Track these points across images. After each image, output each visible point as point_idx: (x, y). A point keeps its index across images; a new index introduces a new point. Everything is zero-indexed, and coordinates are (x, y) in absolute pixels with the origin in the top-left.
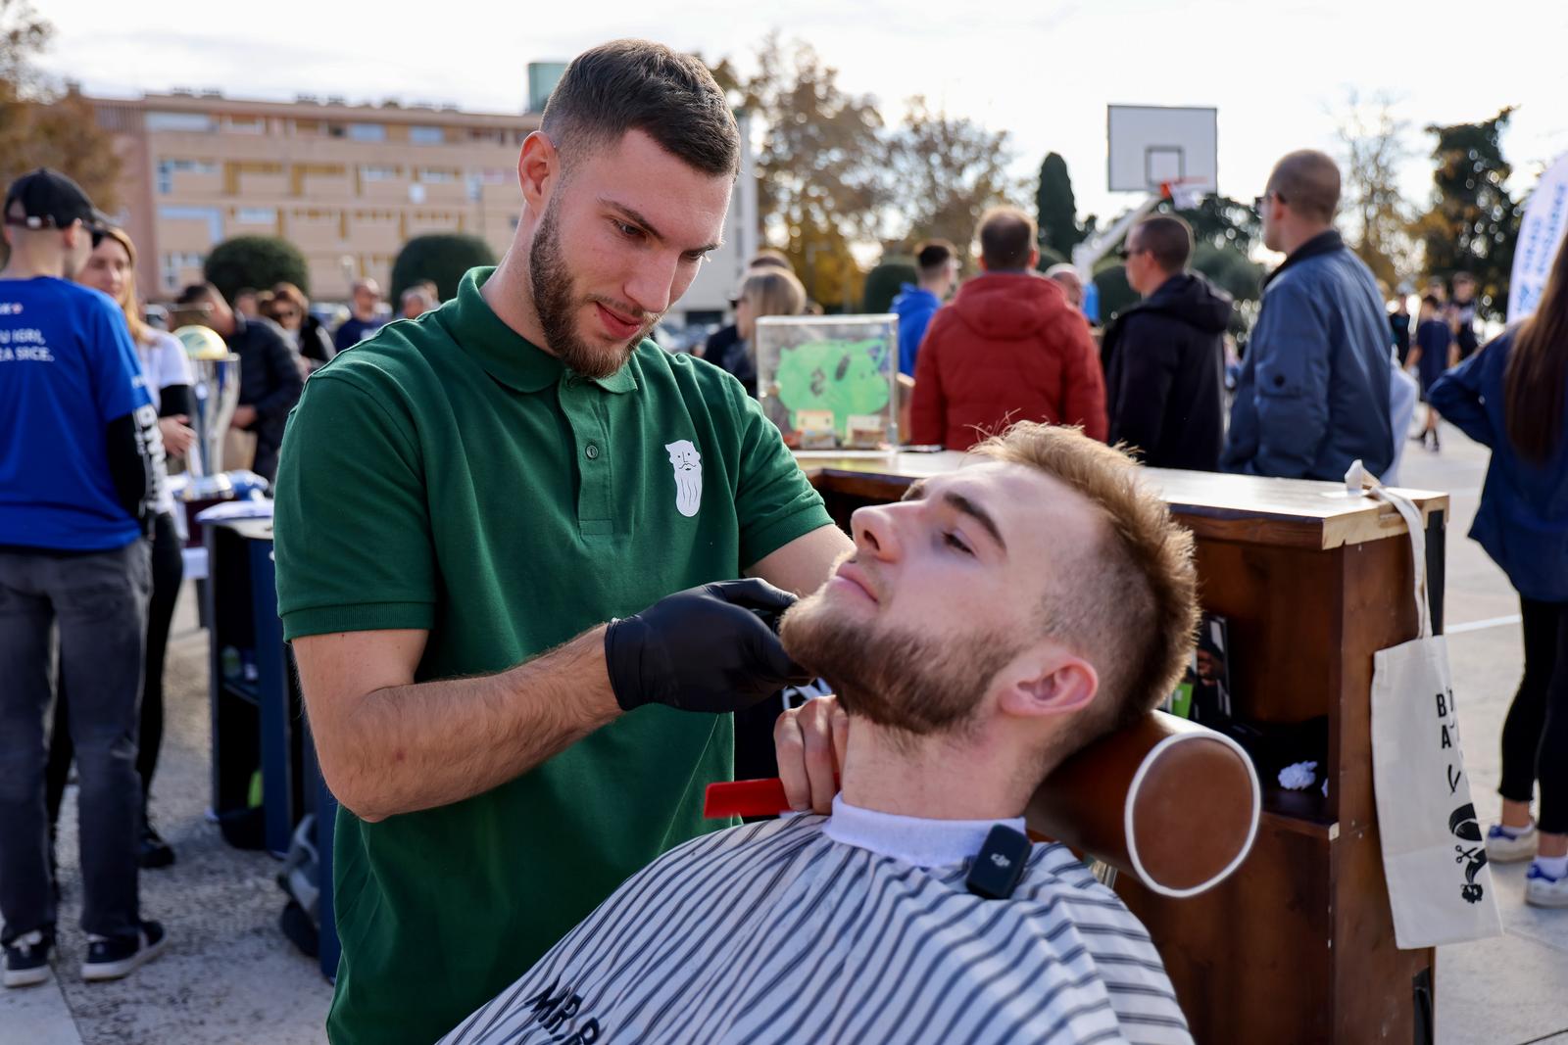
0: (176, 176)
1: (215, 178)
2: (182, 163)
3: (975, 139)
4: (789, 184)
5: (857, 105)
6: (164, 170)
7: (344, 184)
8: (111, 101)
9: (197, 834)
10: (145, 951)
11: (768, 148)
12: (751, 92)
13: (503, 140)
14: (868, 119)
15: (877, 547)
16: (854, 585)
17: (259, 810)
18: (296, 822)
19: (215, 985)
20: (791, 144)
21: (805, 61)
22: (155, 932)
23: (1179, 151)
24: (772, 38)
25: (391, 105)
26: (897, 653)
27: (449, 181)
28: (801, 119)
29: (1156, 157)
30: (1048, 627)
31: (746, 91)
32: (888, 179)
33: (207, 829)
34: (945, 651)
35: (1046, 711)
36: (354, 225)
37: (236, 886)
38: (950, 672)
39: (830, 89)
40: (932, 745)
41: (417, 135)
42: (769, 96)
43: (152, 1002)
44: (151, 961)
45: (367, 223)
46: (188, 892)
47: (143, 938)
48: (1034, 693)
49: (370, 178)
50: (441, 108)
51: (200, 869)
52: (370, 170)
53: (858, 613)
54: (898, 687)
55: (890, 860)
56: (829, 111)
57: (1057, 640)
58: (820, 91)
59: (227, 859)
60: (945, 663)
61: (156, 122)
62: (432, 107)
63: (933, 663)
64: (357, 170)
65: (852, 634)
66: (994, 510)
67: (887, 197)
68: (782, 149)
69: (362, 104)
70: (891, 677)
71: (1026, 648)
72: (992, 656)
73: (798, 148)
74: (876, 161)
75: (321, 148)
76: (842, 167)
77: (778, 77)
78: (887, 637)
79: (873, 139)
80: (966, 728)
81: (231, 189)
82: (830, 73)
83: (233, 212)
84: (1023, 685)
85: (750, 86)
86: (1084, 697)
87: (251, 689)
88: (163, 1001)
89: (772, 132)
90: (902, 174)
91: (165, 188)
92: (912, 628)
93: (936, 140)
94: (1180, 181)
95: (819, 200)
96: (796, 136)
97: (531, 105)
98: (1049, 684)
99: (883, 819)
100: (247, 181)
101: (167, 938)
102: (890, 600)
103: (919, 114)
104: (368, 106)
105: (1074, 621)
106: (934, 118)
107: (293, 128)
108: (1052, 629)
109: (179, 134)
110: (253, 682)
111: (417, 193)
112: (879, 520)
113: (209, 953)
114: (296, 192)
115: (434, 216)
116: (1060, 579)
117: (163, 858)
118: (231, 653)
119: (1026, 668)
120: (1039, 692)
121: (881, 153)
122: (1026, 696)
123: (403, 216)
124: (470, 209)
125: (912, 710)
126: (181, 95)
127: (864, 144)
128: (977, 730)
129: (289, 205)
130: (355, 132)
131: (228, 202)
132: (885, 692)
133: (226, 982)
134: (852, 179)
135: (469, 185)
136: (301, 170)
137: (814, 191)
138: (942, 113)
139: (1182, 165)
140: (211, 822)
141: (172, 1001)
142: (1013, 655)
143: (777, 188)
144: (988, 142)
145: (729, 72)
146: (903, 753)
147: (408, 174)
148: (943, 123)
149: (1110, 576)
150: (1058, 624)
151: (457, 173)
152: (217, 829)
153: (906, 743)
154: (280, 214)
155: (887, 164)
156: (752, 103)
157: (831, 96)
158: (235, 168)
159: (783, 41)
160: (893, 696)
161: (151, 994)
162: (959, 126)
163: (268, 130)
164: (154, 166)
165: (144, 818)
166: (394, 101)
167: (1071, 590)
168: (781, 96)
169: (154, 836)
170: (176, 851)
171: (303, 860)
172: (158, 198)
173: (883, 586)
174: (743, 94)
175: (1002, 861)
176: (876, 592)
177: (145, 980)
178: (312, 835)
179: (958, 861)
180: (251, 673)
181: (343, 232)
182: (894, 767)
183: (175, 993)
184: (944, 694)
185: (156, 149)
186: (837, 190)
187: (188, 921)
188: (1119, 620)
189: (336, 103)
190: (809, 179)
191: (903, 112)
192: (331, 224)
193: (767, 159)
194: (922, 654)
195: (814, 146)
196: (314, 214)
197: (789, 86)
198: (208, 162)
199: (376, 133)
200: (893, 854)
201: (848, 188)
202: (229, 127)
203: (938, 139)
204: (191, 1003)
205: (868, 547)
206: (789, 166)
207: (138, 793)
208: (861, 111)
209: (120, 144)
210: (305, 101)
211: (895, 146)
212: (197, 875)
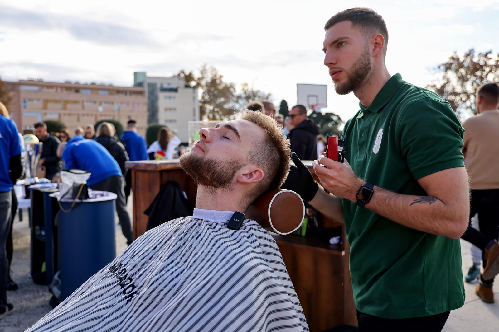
0: (28, 104)
1: (40, 104)
2: (30, 100)
3: (261, 96)
4: (209, 107)
5: (228, 86)
6: (25, 102)
7: (79, 106)
8: (9, 82)
9: (26, 281)
10: (7, 312)
11: (203, 97)
12: (198, 82)
13: (126, 94)
14: (232, 90)
15: (206, 139)
16: (198, 148)
17: (45, 273)
18: (55, 273)
19: (29, 321)
20: (210, 96)
21: (214, 73)
22: (11, 307)
23: (316, 96)
24: (204, 67)
25: (93, 84)
26: (210, 165)
27: (110, 106)
28: (212, 89)
29: (311, 98)
30: (251, 160)
31: (197, 81)
32: (237, 106)
33: (29, 280)
34: (223, 165)
35: (250, 181)
36: (82, 118)
37: (36, 294)
38: (224, 170)
39: (221, 82)
40: (219, 191)
41: (101, 92)
42: (203, 83)
43: (9, 326)
44: (9, 315)
45: (85, 118)
46: (22, 296)
47: (7, 308)
48: (247, 177)
49: (87, 105)
50: (108, 85)
51: (26, 291)
52: (87, 102)
53: (200, 155)
54: (210, 174)
55: (208, 221)
56: (221, 87)
57: (253, 163)
58: (218, 82)
59: (34, 287)
60: (223, 168)
61: (23, 88)
62: (106, 85)
63: (220, 167)
64: (83, 102)
65: (198, 160)
66: (238, 129)
67: (236, 111)
68: (207, 97)
69: (84, 83)
70: (208, 171)
71: (245, 165)
72: (236, 167)
73: (212, 97)
74: (234, 101)
75: (73, 96)
76: (224, 103)
77: (206, 77)
78: (208, 161)
79: (233, 95)
80: (229, 186)
81: (45, 107)
82: (221, 77)
83: (45, 114)
84: (244, 175)
85: (198, 80)
86: (260, 178)
87: (43, 238)
88: (12, 325)
89: (204, 93)
90: (241, 105)
91: (25, 107)
92: (214, 158)
93: (250, 96)
94: (317, 105)
95: (218, 112)
96: (211, 94)
97: (135, 84)
98: (251, 175)
99: (206, 211)
100: (50, 105)
101: (14, 309)
102: (208, 151)
103: (246, 88)
104: (86, 84)
105: (258, 158)
106: (250, 90)
107: (64, 90)
108: (252, 161)
109: (30, 92)
110: (44, 236)
111: (101, 109)
112: (206, 131)
113: (27, 312)
114: (65, 108)
115: (105, 116)
116: (254, 147)
117: (14, 288)
118: (37, 227)
119: (245, 170)
120: (248, 177)
121: (235, 99)
122: (245, 177)
123: (96, 116)
124: (116, 114)
125: (214, 180)
126: (31, 80)
127: (231, 97)
128: (231, 187)
129: (63, 112)
130: (83, 91)
131: (44, 111)
132: (207, 175)
133: (32, 320)
134: (226, 106)
135: (116, 107)
136: (66, 102)
137: (216, 109)
138: (252, 88)
139: (317, 100)
140: (30, 278)
141: (15, 325)
142: (241, 166)
143: (205, 108)
144: (266, 96)
145: (192, 76)
146: (212, 193)
147: (98, 104)
148: (252, 91)
149: (267, 148)
150: (253, 159)
151: (112, 103)
152: (32, 280)
153: (213, 191)
154: (60, 115)
155: (237, 102)
156: (198, 85)
157: (221, 83)
158: (46, 101)
159: (208, 67)
160: (208, 177)
161: (9, 324)
162: (257, 92)
163: (56, 90)
164: (22, 101)
165: (9, 277)
166: (94, 83)
167: (257, 150)
168: (207, 83)
169: (12, 281)
170: (19, 286)
171: (57, 283)
172: (23, 110)
173: (206, 148)
174: (196, 82)
175: (237, 220)
176: (204, 149)
177: (7, 320)
178: (59, 277)
179: (225, 221)
180: (43, 233)
181: (78, 120)
182: (210, 197)
183: (16, 323)
184: (223, 176)
185: (23, 96)
186: (222, 109)
187: (21, 304)
188: (270, 159)
189: (77, 83)
190: (215, 106)
191: (241, 88)
192: (74, 118)
193: (203, 100)
194: (217, 165)
195: (216, 97)
196: (70, 115)
197: (209, 80)
198: (38, 100)
199: (88, 92)
200: (208, 220)
201: (226, 109)
202: (45, 90)
203: (251, 96)
204: (21, 326)
205: (203, 138)
206: (209, 102)
207: (7, 264)
208: (230, 87)
209: (11, 94)
210: (67, 82)
211: (239, 97)
212: (25, 292)
